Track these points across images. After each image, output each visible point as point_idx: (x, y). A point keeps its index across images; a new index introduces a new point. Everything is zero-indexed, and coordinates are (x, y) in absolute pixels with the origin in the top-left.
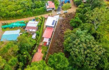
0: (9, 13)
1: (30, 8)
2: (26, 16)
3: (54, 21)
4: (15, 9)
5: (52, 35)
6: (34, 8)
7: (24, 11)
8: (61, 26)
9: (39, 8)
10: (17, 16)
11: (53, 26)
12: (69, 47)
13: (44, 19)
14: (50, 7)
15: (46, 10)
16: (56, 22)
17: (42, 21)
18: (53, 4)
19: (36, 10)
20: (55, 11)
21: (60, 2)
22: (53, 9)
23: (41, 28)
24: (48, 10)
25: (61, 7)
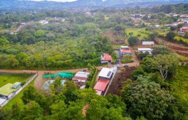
0: (55, 62)
1: (81, 59)
2: (75, 67)
3: (110, 72)
4: (63, 59)
5: (106, 87)
6: (86, 59)
7: (73, 62)
8: (119, 79)
9: (92, 59)
10: (64, 66)
11: (109, 77)
12: (128, 94)
13: (96, 71)
14: (105, 59)
15: (100, 61)
16: (113, 73)
17: (94, 72)
18: (110, 56)
19: (87, 61)
20: (112, 64)
21: (119, 55)
22: (110, 61)
23: (93, 79)
24: (102, 62)
25: (120, 60)
